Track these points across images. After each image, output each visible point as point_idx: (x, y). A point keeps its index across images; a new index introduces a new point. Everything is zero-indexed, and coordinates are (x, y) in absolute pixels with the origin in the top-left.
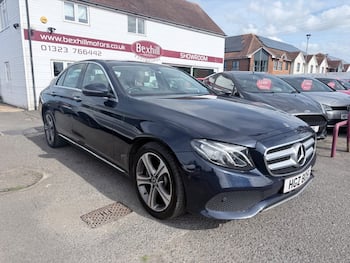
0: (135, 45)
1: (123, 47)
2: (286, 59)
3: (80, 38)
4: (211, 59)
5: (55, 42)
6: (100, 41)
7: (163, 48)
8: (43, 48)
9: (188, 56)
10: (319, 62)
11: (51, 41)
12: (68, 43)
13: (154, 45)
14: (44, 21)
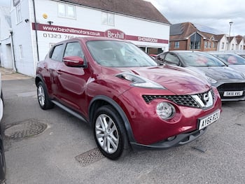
0: (107, 32)
1: (99, 34)
2: (213, 40)
3: (70, 28)
4: (160, 41)
5: (52, 31)
6: (83, 30)
7: (126, 34)
8: (45, 36)
9: (143, 39)
10: (239, 42)
11: (50, 31)
12: (61, 32)
13: (120, 32)
14: (45, 17)
